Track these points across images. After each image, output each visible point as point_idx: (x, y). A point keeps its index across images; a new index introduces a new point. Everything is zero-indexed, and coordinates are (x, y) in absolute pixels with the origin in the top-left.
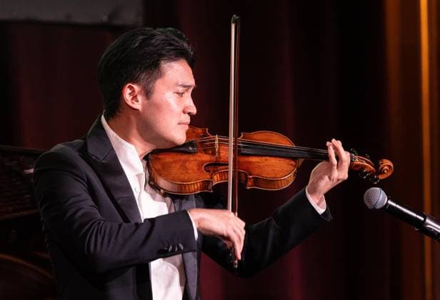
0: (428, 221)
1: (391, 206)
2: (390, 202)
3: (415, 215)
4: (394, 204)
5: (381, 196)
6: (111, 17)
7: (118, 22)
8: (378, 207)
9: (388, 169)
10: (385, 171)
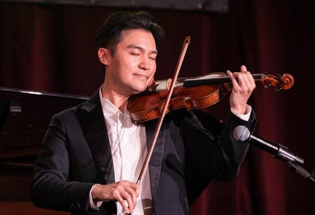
0: (281, 150)
1: (252, 139)
2: (252, 136)
3: (271, 146)
4: (255, 138)
5: (245, 132)
6: (204, 5)
7: (208, 9)
8: (243, 139)
9: (288, 80)
10: (285, 82)
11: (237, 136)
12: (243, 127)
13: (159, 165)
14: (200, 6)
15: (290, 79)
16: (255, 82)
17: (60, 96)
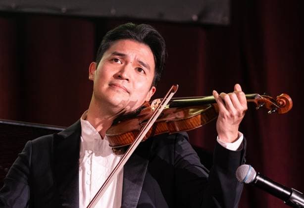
0: (294, 195)
1: (259, 181)
2: (258, 178)
3: (282, 190)
4: (262, 180)
5: (250, 172)
6: (200, 16)
7: (206, 21)
8: (248, 181)
9: (285, 101)
10: (281, 103)
11: (240, 177)
12: (248, 166)
13: (134, 206)
14: (195, 18)
15: (287, 100)
16: (248, 102)
17: (23, 125)
